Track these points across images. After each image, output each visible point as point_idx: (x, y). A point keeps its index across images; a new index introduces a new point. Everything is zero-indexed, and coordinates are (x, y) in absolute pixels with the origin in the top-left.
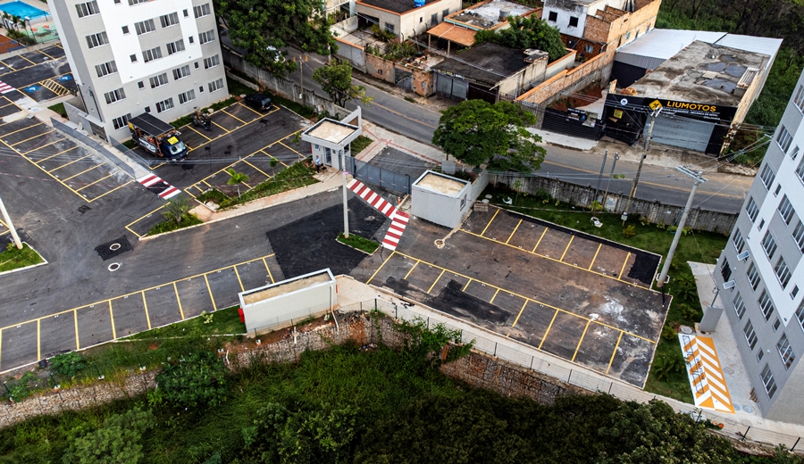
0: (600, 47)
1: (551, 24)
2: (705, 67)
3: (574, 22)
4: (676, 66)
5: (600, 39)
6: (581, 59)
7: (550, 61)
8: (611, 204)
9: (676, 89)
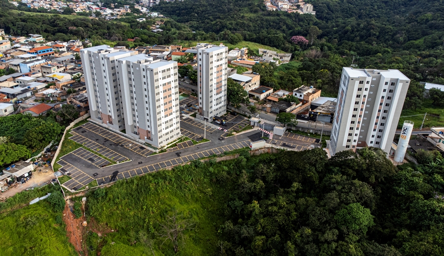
0: (307, 102)
1: (295, 96)
2: (330, 106)
3: (301, 96)
4: (324, 106)
5: (307, 100)
6: (303, 104)
7: (296, 105)
8: (311, 131)
9: (323, 110)
